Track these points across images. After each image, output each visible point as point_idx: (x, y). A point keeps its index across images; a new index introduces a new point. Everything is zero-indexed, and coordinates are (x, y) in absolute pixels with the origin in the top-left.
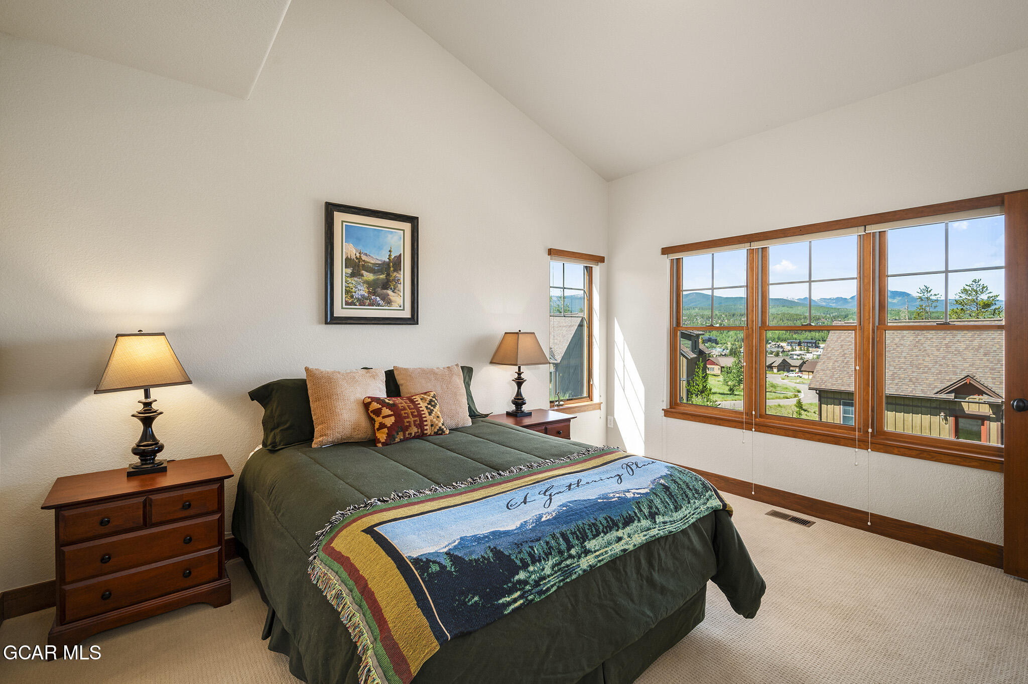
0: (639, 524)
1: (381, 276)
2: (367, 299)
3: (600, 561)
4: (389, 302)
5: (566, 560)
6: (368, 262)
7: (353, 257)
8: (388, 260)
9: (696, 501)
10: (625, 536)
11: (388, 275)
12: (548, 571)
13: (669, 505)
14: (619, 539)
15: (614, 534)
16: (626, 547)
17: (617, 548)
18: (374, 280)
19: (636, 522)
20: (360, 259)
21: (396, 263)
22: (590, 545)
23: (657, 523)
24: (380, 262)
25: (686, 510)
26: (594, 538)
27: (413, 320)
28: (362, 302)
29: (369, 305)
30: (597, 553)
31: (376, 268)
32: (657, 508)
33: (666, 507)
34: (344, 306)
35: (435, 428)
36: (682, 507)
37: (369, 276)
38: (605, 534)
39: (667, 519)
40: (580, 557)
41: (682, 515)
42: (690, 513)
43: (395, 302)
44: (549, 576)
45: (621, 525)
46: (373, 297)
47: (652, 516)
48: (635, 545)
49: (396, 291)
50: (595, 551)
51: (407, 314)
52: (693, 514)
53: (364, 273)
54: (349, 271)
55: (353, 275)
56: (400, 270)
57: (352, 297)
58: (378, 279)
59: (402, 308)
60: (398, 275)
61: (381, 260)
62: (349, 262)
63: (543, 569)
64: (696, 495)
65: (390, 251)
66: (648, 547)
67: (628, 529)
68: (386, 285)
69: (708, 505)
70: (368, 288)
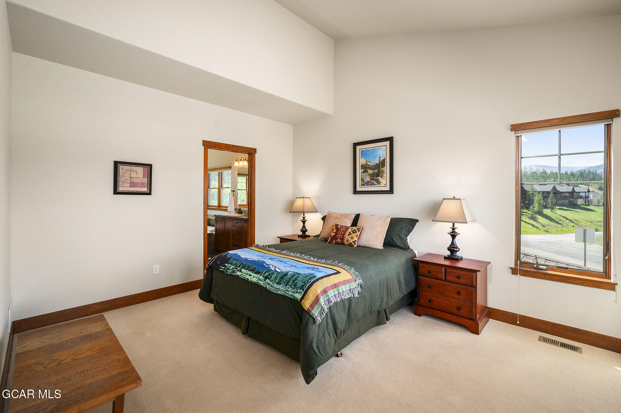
0: (259, 276)
1: (376, 171)
2: (369, 182)
3: (241, 276)
4: (379, 183)
5: (236, 269)
6: (370, 165)
7: (364, 164)
8: (379, 162)
9: (290, 288)
10: (252, 276)
11: (379, 170)
12: (231, 268)
13: (277, 279)
14: (250, 275)
15: (251, 273)
16: (249, 279)
17: (248, 277)
18: (372, 173)
19: (259, 275)
20: (366, 164)
21: (383, 163)
22: (243, 270)
23: (266, 281)
24: (375, 164)
25: (282, 287)
26: (245, 269)
27: (391, 191)
28: (367, 184)
29: (370, 185)
30: (242, 274)
31: (374, 167)
32: (271, 277)
33: (274, 279)
34: (361, 186)
35: (348, 242)
36: (281, 285)
37: (370, 172)
38: (249, 271)
39: (271, 283)
40: (238, 271)
41: (278, 287)
42: (282, 290)
43: (382, 183)
44: (230, 269)
45: (254, 272)
46: (372, 181)
47: (266, 278)
48: (251, 280)
49: (382, 177)
50: (242, 273)
51: (388, 188)
52: (283, 291)
53: (369, 170)
54: (363, 170)
55: (364, 172)
56: (385, 166)
57: (364, 182)
58: (374, 172)
59: (385, 186)
60: (383, 169)
61: (376, 163)
62: (363, 167)
63: (231, 267)
64: (293, 286)
65: (380, 158)
66: (256, 285)
67: (255, 275)
68: (378, 175)
69: (295, 295)
70: (370, 177)
